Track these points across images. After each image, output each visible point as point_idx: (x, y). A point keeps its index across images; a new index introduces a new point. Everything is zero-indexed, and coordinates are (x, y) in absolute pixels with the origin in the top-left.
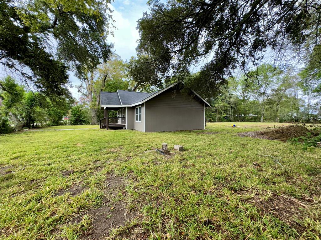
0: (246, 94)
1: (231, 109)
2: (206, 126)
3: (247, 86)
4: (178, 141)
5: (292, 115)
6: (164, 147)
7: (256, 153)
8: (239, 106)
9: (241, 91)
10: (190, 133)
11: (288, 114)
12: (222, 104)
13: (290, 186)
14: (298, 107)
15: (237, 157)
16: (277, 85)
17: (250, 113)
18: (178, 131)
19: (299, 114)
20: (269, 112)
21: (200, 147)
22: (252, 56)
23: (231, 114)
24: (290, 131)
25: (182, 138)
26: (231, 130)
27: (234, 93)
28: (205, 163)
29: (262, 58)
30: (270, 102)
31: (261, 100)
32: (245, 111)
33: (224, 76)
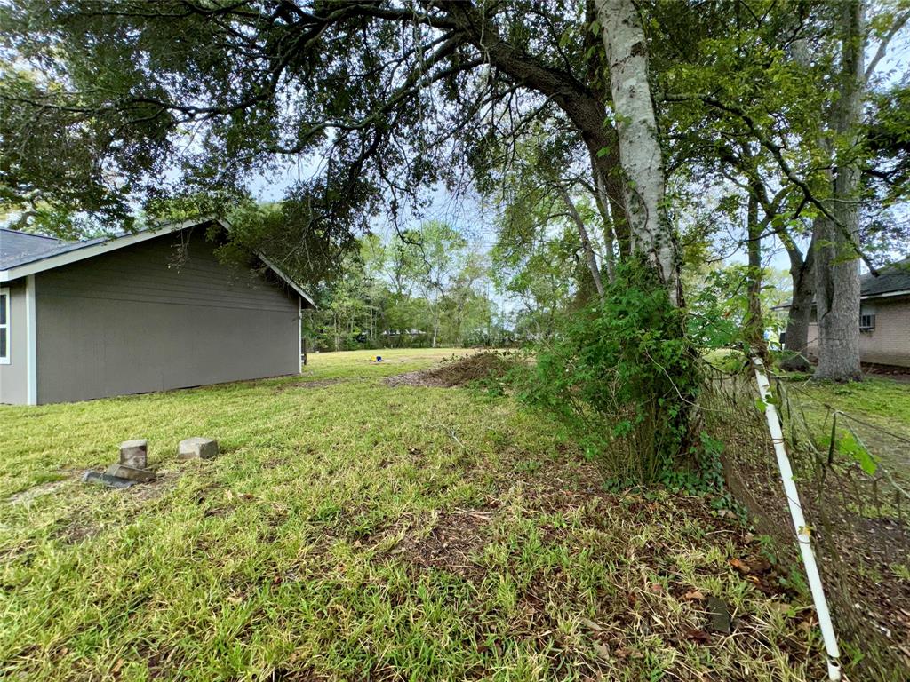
0: (404, 283)
1: (371, 316)
2: (305, 363)
3: (404, 263)
4: (201, 424)
5: (481, 332)
6: (128, 456)
7: (417, 422)
8: (389, 311)
9: (393, 274)
10: (249, 391)
11: (475, 330)
12: (349, 303)
13: (468, 485)
14: (489, 317)
15: (376, 443)
16: (458, 270)
17: (413, 327)
18: (207, 387)
19: (491, 331)
20: (445, 326)
21: (280, 433)
22: (412, 194)
23: (372, 329)
24: (476, 366)
25: (220, 411)
26: (371, 370)
27: (377, 278)
28: (287, 482)
29: (430, 205)
30: (447, 305)
31: (434, 297)
32: (404, 322)
33: (351, 229)
